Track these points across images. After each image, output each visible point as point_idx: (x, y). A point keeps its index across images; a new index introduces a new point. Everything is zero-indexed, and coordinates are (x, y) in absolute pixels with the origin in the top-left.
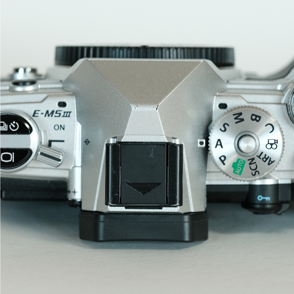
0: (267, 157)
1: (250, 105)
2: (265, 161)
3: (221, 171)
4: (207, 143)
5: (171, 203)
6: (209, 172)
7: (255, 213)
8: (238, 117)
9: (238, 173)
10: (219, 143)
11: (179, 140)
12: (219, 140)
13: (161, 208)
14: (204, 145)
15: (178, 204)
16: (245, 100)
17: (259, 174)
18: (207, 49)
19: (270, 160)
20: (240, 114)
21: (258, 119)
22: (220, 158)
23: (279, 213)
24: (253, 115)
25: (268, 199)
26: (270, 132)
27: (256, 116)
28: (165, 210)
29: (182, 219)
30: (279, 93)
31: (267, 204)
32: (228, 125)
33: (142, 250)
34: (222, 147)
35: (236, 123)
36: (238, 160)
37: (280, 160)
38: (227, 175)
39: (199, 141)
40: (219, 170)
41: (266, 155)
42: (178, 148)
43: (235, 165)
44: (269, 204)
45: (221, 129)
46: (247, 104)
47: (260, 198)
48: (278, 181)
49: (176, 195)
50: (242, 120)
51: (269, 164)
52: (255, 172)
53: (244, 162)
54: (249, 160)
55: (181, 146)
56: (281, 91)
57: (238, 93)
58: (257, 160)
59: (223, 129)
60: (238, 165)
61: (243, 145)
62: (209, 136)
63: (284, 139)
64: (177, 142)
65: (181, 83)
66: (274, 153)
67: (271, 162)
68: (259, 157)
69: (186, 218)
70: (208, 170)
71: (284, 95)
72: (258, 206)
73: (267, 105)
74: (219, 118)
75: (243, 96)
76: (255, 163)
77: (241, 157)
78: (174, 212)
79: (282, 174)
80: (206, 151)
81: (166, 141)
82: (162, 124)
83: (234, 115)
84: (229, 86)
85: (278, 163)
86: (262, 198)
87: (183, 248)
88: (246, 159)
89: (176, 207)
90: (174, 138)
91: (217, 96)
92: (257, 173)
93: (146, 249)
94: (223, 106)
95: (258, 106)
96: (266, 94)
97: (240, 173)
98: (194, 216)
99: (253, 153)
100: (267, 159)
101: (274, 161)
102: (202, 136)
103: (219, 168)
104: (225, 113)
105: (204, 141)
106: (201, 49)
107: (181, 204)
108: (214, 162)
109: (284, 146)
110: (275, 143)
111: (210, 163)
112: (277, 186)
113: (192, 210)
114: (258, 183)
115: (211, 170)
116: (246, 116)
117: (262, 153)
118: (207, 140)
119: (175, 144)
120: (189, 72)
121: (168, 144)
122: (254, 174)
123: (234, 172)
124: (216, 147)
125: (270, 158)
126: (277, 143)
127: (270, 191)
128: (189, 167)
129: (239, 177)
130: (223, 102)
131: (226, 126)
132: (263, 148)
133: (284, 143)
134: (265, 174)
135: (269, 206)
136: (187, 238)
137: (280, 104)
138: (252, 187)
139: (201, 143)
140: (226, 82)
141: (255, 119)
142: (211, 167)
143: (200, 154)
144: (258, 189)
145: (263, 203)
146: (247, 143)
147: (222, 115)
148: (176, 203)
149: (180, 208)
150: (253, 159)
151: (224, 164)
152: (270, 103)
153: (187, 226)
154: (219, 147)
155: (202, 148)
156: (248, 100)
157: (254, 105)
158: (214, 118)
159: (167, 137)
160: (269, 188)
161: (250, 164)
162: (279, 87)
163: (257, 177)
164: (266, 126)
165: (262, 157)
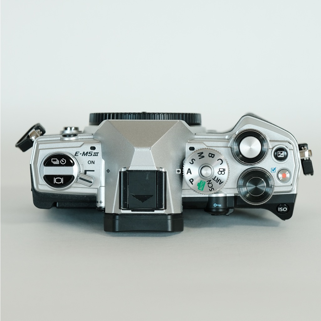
0: (218, 179)
1: (209, 148)
2: (217, 182)
3: (191, 189)
4: (182, 171)
5: (159, 207)
6: (183, 189)
7: (212, 215)
8: (201, 155)
9: (201, 189)
10: (189, 171)
11: (165, 169)
12: (189, 169)
13: (154, 211)
14: (180, 173)
15: (164, 208)
16: (206, 145)
17: (214, 190)
18: (183, 114)
19: (220, 181)
20: (202, 153)
21: (213, 156)
22: (190, 180)
23: (227, 214)
24: (210, 154)
25: (220, 205)
26: (221, 164)
27: (212, 154)
28: (156, 212)
29: (167, 218)
30: (227, 140)
31: (220, 209)
32: (195, 160)
33: (142, 237)
34: (191, 174)
35: (200, 158)
36: (201, 181)
37: (227, 181)
38: (194, 191)
39: (177, 170)
40: (189, 188)
41: (218, 178)
42: (164, 174)
43: (199, 185)
44: (221, 209)
45: (190, 163)
46: (207, 147)
47: (215, 205)
48: (226, 194)
49: (162, 203)
50: (203, 157)
51: (220, 184)
52: (212, 189)
53: (205, 182)
54: (207, 181)
55: (165, 173)
56: (227, 139)
57: (201, 141)
58: (212, 181)
59: (192, 162)
60: (201, 184)
61: (204, 172)
62: (183, 167)
63: (229, 168)
64: (163, 170)
65: (165, 134)
66: (223, 177)
67: (221, 183)
68: (214, 179)
69: (169, 217)
70: (183, 188)
71: (229, 142)
72: (214, 210)
73: (219, 148)
74: (189, 156)
75: (204, 142)
76: (211, 183)
77: (202, 180)
78: (161, 214)
79: (229, 191)
80: (181, 176)
81: (157, 170)
82: (154, 159)
83: (198, 154)
84: (196, 137)
85: (226, 183)
86: (216, 205)
87: (167, 236)
88: (206, 181)
89: (162, 210)
90: (161, 168)
91: (188, 142)
92: (213, 189)
93: (145, 237)
94: (192, 149)
95: (213, 148)
96: (219, 141)
97: (202, 190)
98: (174, 216)
99: (210, 177)
100: (218, 181)
101: (223, 182)
102: (179, 167)
103: (189, 187)
104: (193, 153)
105: (180, 170)
106: (179, 114)
107: (165, 208)
108: (186, 183)
109: (229, 173)
110: (223, 171)
111: (184, 184)
112: (225, 198)
113: (173, 213)
114: (214, 196)
115: (185, 188)
116: (206, 154)
117: (216, 177)
118: (182, 169)
119: (162, 171)
120: (171, 128)
121: (157, 171)
122: (210, 190)
123: (199, 189)
124: (187, 174)
125: (221, 180)
126: (225, 171)
127: (221, 201)
128: (171, 186)
129: (201, 192)
130: (192, 146)
131: (193, 160)
132: (216, 174)
133: (229, 171)
134: (218, 190)
135: (221, 210)
136: (170, 230)
137: (227, 147)
138: (210, 198)
139: (178, 171)
140: (194, 134)
141: (211, 156)
142: (185, 186)
143: (178, 178)
144: (214, 200)
145: (217, 208)
146: (206, 171)
147: (191, 154)
148: (162, 208)
149: (165, 211)
150: (210, 181)
151: (192, 184)
152: (221, 147)
153: (169, 222)
154: (189, 173)
155: (179, 174)
156: (207, 145)
157: (211, 148)
158: (186, 156)
159: (156, 167)
160: (221, 199)
161: (208, 184)
162: (227, 137)
163: (213, 192)
164: (218, 160)
165: (215, 179)
